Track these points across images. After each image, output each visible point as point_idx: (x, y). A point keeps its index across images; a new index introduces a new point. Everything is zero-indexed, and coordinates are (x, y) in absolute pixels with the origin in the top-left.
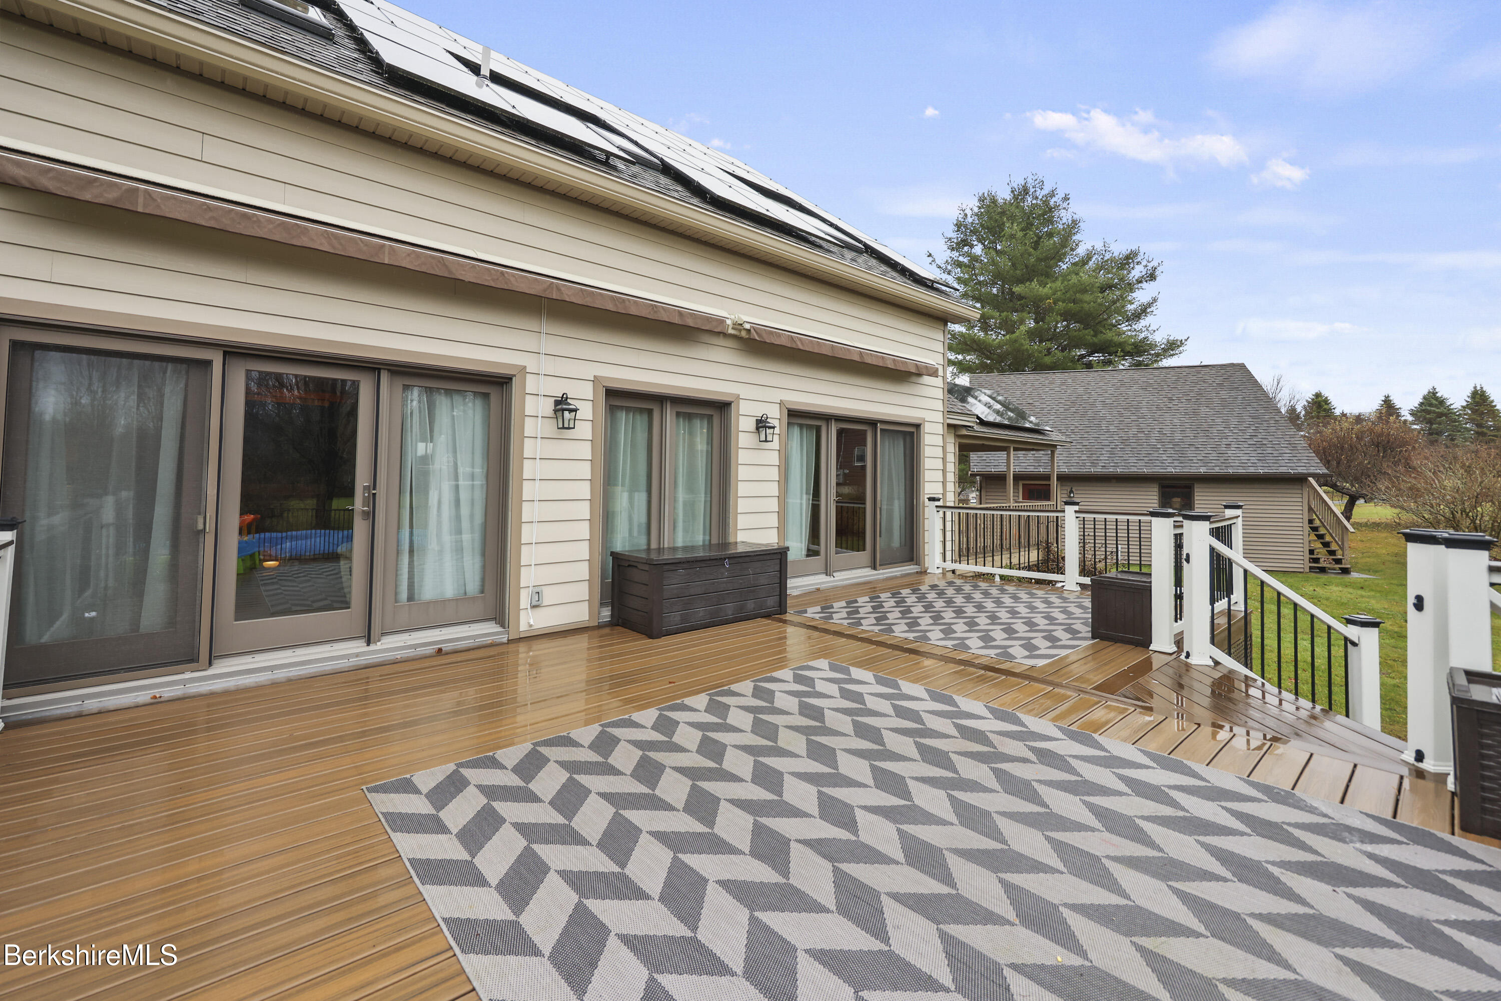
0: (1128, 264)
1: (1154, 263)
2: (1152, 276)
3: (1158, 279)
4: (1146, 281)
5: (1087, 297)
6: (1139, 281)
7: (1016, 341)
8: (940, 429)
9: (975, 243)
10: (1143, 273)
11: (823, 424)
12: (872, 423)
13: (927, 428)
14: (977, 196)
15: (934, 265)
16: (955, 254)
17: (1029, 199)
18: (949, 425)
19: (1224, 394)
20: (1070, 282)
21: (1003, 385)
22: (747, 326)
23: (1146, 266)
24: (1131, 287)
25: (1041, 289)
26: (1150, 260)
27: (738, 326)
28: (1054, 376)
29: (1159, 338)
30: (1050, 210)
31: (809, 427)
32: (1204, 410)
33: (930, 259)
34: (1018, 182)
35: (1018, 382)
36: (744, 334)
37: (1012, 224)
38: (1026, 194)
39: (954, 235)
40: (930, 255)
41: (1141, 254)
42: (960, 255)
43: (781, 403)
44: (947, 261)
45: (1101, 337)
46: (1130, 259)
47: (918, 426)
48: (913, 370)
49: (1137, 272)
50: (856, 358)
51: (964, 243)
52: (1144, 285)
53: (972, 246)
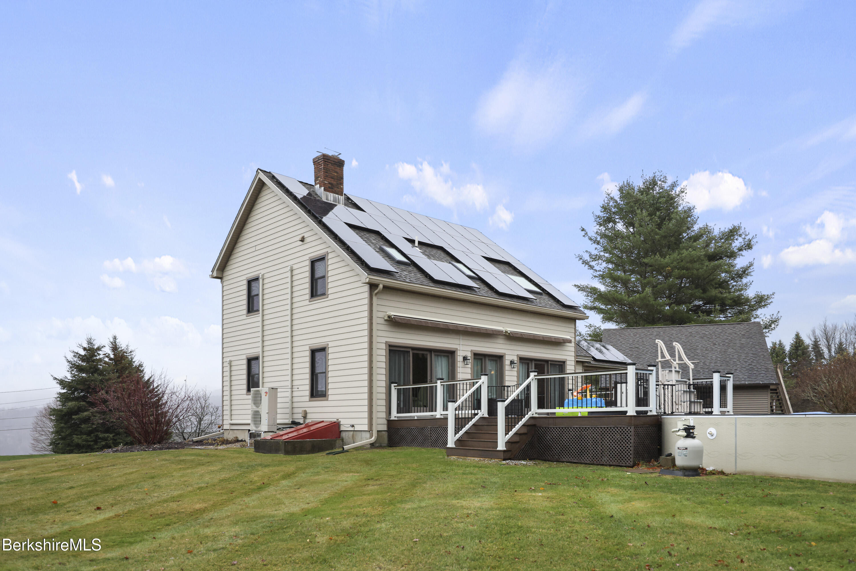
0: (733, 236)
1: (749, 237)
2: (749, 246)
3: (754, 247)
4: (745, 249)
5: (697, 265)
6: (740, 250)
7: (645, 298)
8: (573, 363)
9: (617, 220)
10: (743, 244)
11: (530, 362)
12: (547, 361)
13: (568, 363)
14: (618, 186)
15: (587, 238)
16: (603, 229)
17: (657, 189)
18: (577, 361)
19: (743, 341)
20: (683, 255)
21: (622, 335)
22: (509, 332)
23: (745, 239)
24: (733, 255)
25: (662, 260)
26: (747, 234)
27: (506, 332)
28: (653, 330)
29: (750, 293)
30: (672, 198)
31: (525, 363)
32: (730, 350)
33: (583, 233)
34: (649, 176)
35: (632, 334)
36: (507, 334)
37: (642, 211)
38: (655, 185)
39: (602, 214)
40: (583, 230)
41: (743, 228)
42: (606, 229)
43: (517, 355)
44: (597, 232)
45: (708, 294)
46: (733, 233)
47: (564, 362)
48: (562, 341)
49: (737, 243)
50: (542, 339)
51: (609, 220)
52: (744, 253)
53: (615, 223)
